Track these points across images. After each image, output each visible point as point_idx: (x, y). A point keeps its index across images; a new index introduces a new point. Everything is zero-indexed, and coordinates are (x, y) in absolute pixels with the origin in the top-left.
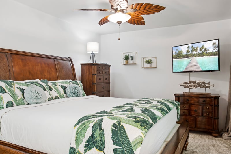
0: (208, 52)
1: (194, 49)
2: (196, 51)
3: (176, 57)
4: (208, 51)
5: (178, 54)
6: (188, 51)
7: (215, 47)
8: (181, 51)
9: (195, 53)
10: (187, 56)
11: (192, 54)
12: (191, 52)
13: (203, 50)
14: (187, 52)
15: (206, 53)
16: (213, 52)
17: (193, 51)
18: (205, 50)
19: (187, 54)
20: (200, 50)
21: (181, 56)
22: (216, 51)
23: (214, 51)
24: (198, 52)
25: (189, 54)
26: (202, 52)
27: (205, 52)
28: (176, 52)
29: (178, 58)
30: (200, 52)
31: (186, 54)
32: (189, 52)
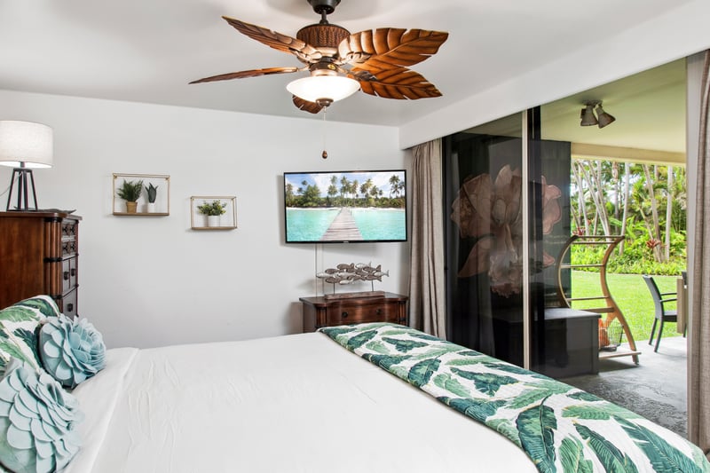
0: (379, 197)
1: (348, 185)
2: (353, 190)
3: (299, 203)
4: (381, 194)
5: (307, 194)
6: (332, 191)
7: (396, 186)
8: (315, 188)
9: (349, 196)
10: (328, 203)
11: (341, 197)
12: (339, 194)
13: (369, 191)
14: (329, 193)
15: (376, 199)
16: (391, 198)
17: (344, 190)
18: (374, 192)
19: (330, 196)
20: (363, 190)
21: (313, 201)
22: (397, 198)
23: (394, 196)
24: (357, 196)
25: (336, 199)
26: (367, 196)
27: (374, 197)
28: (300, 190)
29: (306, 207)
30: (362, 196)
31: (328, 198)
32: (335, 192)
